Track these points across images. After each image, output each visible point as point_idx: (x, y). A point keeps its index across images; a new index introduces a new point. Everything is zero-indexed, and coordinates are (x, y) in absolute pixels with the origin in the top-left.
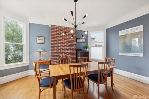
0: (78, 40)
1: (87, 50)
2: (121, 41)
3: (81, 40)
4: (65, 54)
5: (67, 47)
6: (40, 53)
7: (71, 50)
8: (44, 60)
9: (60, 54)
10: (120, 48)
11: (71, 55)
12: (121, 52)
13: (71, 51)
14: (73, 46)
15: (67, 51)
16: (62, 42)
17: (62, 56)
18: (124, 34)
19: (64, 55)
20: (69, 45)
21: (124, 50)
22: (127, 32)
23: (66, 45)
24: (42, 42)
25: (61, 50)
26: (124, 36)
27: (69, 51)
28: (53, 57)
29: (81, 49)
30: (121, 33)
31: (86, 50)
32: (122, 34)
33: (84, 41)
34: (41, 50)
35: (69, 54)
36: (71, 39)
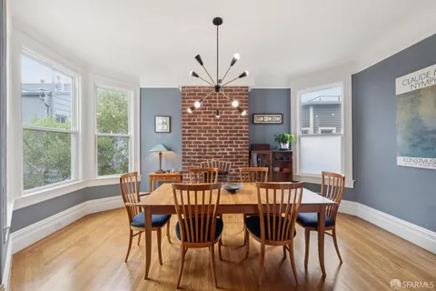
0: (258, 119)
1: (287, 146)
2: (402, 117)
3: (267, 119)
4: (218, 157)
5: (223, 139)
6: (160, 154)
7: (235, 146)
8: (169, 171)
9: (204, 157)
10: (400, 140)
11: (234, 160)
12: (402, 155)
13: (234, 149)
14: (239, 135)
15: (223, 150)
16: (210, 128)
17: (210, 164)
18: (413, 89)
19: (213, 160)
21: (415, 146)
22: (425, 81)
23: (218, 135)
24: (166, 128)
25: (208, 148)
26: (415, 96)
27: (228, 150)
28: (187, 165)
29: (267, 143)
30: (403, 85)
31: (283, 146)
32: (408, 89)
33: (278, 119)
34: (161, 148)
35: (228, 157)
36: (233, 117)
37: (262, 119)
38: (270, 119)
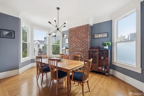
0: (96, 36)
3: (100, 36)
4: (78, 51)
5: (79, 45)
6: (65, 50)
9: (74, 51)
11: (83, 53)
13: (83, 48)
14: (84, 43)
15: (79, 49)
16: (76, 41)
19: (76, 52)
20: (81, 43)
25: (75, 48)
27: (81, 49)
28: (70, 53)
33: (106, 35)
35: (81, 51)
36: (83, 37)
37: (98, 36)
38: (102, 35)
